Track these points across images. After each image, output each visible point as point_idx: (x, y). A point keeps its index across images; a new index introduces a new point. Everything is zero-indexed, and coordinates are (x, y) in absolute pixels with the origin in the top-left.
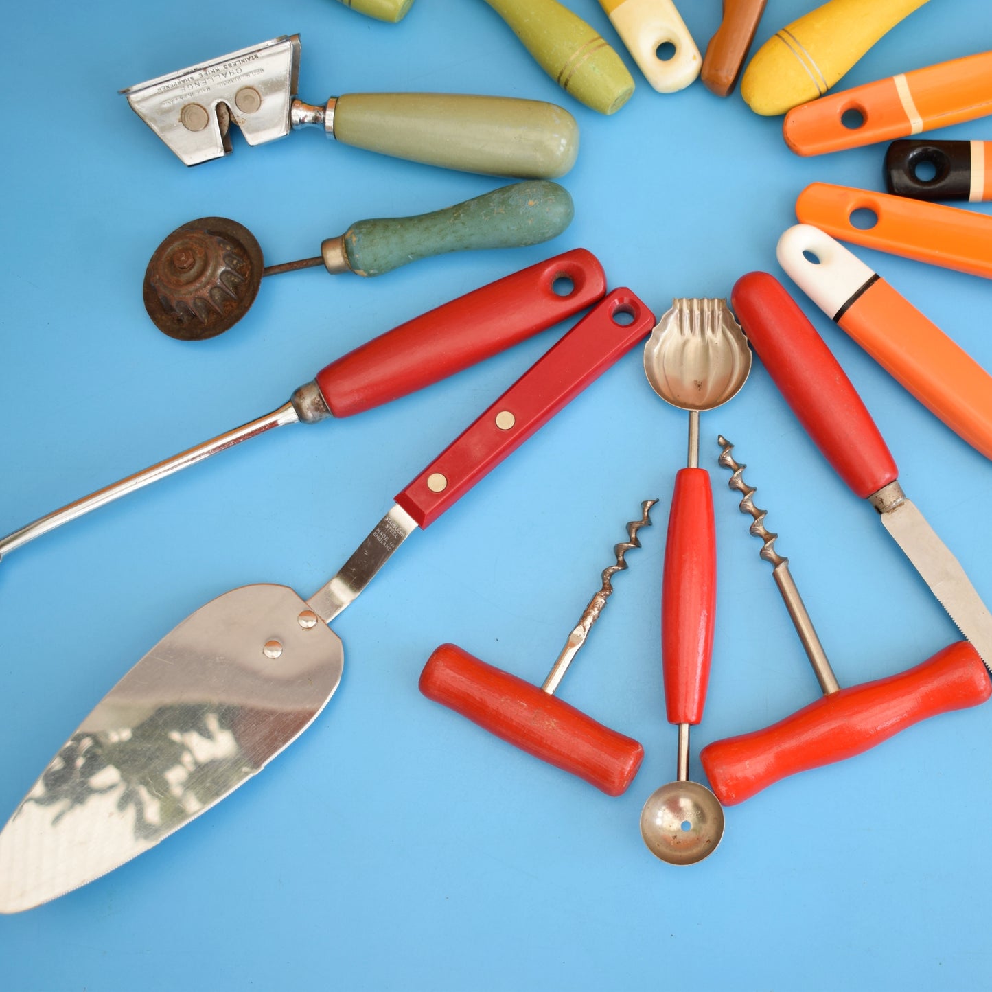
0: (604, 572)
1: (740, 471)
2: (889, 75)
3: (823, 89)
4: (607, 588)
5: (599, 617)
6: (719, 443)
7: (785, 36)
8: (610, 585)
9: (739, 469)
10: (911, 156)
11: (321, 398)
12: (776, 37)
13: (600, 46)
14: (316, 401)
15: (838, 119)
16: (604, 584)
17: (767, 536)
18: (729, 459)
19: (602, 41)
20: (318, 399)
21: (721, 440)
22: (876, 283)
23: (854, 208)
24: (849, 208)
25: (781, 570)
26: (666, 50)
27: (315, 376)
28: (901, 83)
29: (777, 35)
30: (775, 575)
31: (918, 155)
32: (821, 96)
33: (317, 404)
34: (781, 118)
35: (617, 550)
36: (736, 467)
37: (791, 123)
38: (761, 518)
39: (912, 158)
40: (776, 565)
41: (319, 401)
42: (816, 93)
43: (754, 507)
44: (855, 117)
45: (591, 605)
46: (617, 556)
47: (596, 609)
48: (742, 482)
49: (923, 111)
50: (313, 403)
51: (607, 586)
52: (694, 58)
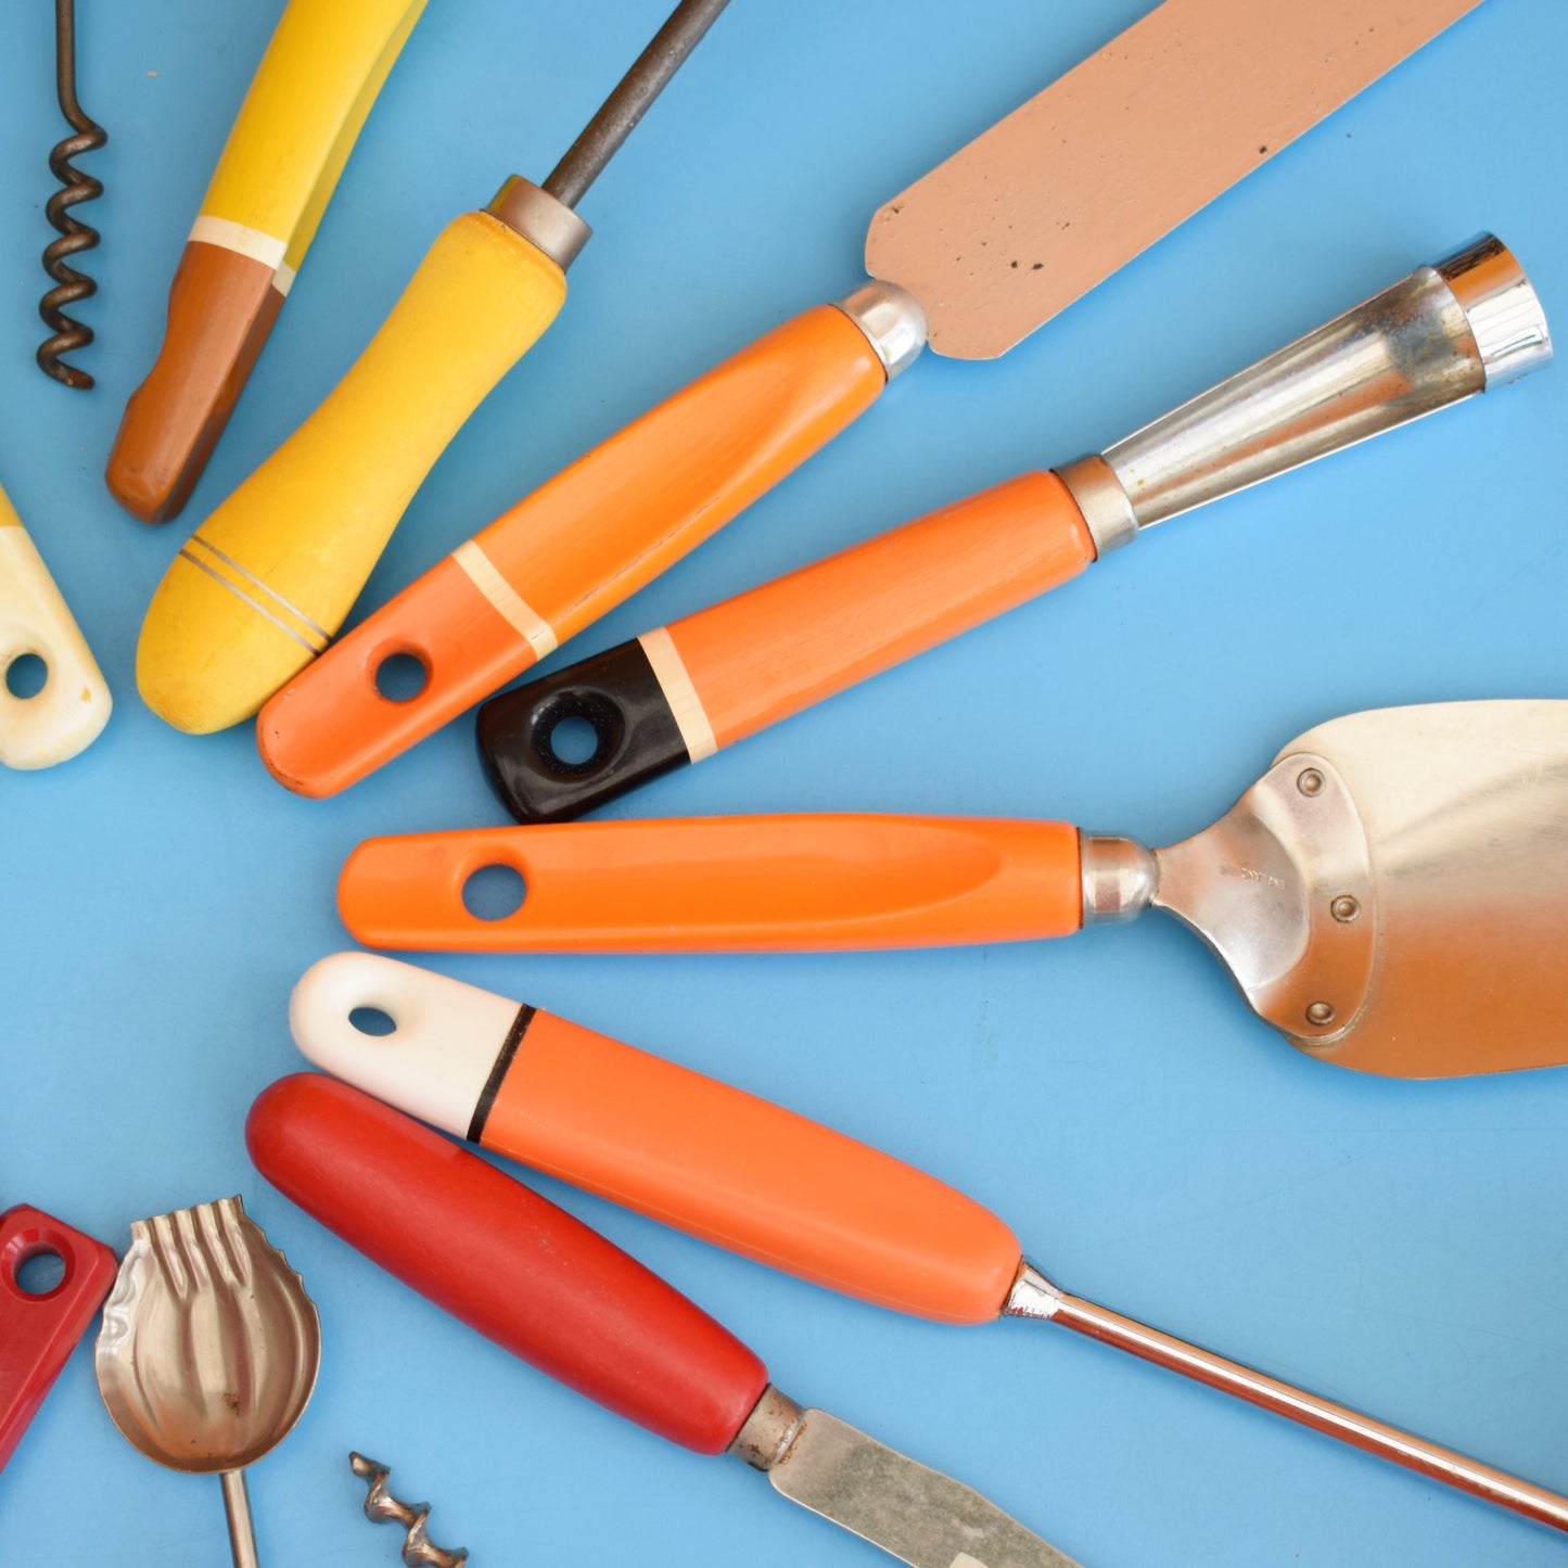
1: (418, 1525)
2: (443, 556)
3: (318, 642)
6: (356, 1472)
7: (193, 548)
9: (415, 1518)
10: (535, 719)
12: (182, 559)
15: (367, 690)
18: (387, 1502)
21: (358, 1464)
22: (533, 1028)
23: (469, 873)
24: (457, 874)
26: (25, 674)
28: (473, 561)
29: (183, 553)
31: (557, 706)
32: (318, 654)
34: (248, 726)
36: (407, 1517)
37: (277, 735)
39: (538, 723)
42: (307, 655)
44: (404, 671)
48: (432, 1545)
49: (544, 607)
52: (86, 695)
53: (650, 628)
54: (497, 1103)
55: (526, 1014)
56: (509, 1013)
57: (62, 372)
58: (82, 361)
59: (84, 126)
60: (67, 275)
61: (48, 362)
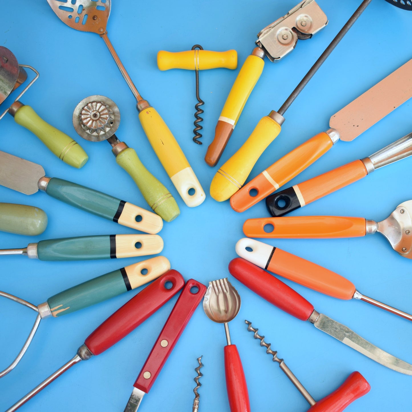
0: (194, 390)
1: (257, 332)
2: (260, 173)
3: (240, 187)
4: (197, 396)
5: (199, 407)
6: (246, 323)
7: (219, 171)
8: (198, 394)
9: (256, 331)
10: (276, 200)
11: (88, 350)
12: (217, 172)
13: (170, 197)
14: (87, 352)
15: (248, 195)
16: (196, 394)
17: (273, 353)
18: (251, 328)
19: (170, 195)
20: (88, 351)
21: (246, 322)
22: (275, 251)
23: (265, 225)
24: (263, 225)
25: (282, 364)
26: (191, 191)
27: (84, 342)
28: (265, 174)
29: (218, 172)
30: (281, 367)
31: (279, 198)
32: (240, 189)
33: (87, 353)
34: (229, 200)
35: (195, 380)
36: (255, 331)
37: (233, 202)
38: (269, 347)
40: (280, 363)
42: (238, 189)
43: (266, 343)
44: (254, 192)
45: (194, 404)
46: (196, 382)
47: (196, 405)
48: (259, 335)
49: (277, 181)
50: (86, 353)
51: (197, 395)
52: (202, 195)
53: (294, 185)
54: (270, 263)
55: (274, 248)
56: (271, 248)
57: (197, 142)
58: (200, 140)
59: (200, 101)
60: (198, 126)
61: (195, 140)
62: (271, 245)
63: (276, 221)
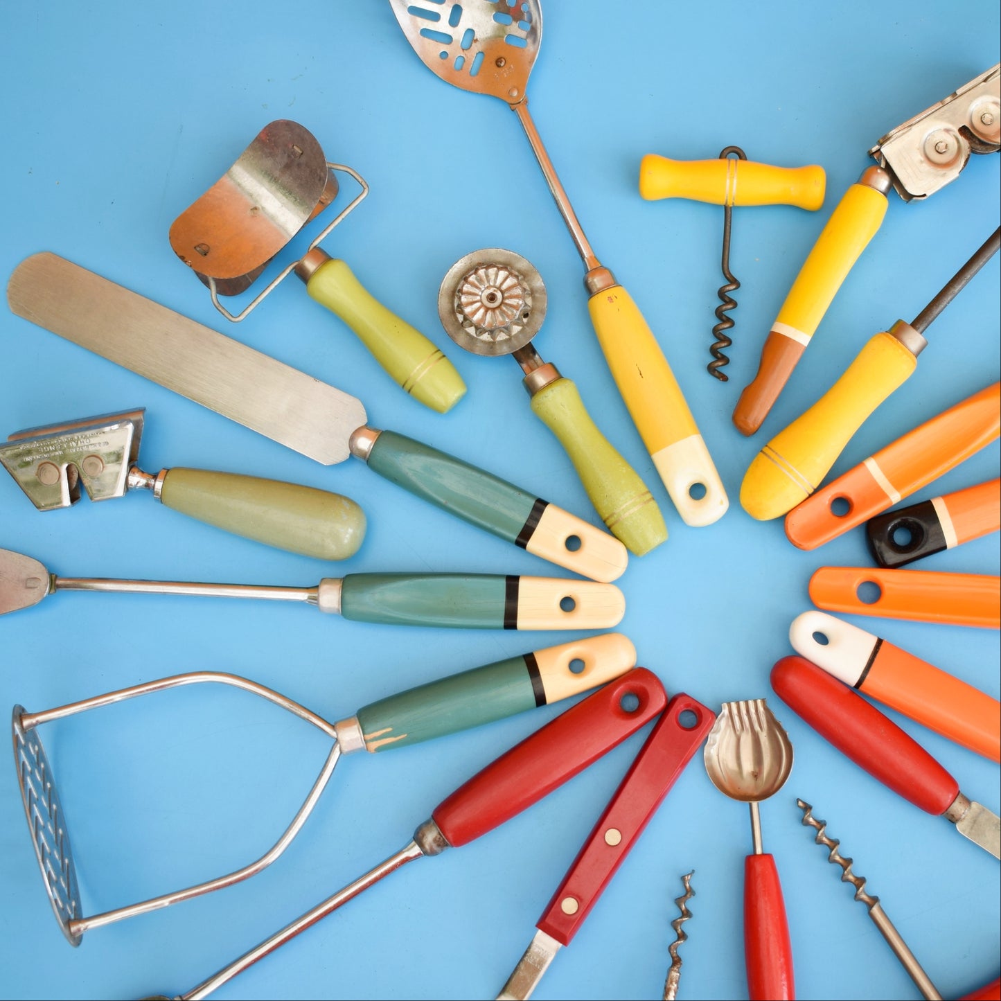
0: (670, 948)
2: (860, 462)
3: (811, 491)
4: (676, 961)
5: (678, 988)
6: (799, 806)
7: (766, 449)
8: (678, 956)
9: (822, 827)
10: (889, 528)
11: (441, 835)
12: (761, 453)
13: (649, 501)
14: (436, 838)
15: (828, 511)
16: (673, 958)
17: (857, 882)
18: (811, 820)
19: (649, 496)
20: (439, 836)
21: (800, 804)
22: (881, 648)
23: (860, 583)
24: (855, 585)
25: (875, 910)
26: (697, 491)
27: (432, 814)
28: (872, 465)
29: (762, 451)
31: (899, 523)
32: (810, 496)
34: (783, 519)
35: (674, 924)
36: (818, 826)
37: (793, 524)
38: (849, 868)
39: (890, 530)
40: (870, 907)
41: (440, 838)
42: (807, 495)
43: (841, 858)
44: (843, 505)
45: (668, 980)
46: (676, 930)
47: (674, 983)
48: (827, 837)
49: (898, 486)
50: (435, 840)
51: (676, 959)
52: (722, 503)
53: (936, 497)
54: (868, 676)
55: (880, 642)
56: (873, 641)
57: (716, 373)
58: (725, 370)
59: (734, 281)
60: (722, 337)
61: (711, 369)
62: (871, 632)
63: (886, 577)
